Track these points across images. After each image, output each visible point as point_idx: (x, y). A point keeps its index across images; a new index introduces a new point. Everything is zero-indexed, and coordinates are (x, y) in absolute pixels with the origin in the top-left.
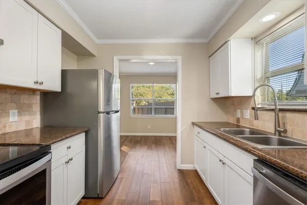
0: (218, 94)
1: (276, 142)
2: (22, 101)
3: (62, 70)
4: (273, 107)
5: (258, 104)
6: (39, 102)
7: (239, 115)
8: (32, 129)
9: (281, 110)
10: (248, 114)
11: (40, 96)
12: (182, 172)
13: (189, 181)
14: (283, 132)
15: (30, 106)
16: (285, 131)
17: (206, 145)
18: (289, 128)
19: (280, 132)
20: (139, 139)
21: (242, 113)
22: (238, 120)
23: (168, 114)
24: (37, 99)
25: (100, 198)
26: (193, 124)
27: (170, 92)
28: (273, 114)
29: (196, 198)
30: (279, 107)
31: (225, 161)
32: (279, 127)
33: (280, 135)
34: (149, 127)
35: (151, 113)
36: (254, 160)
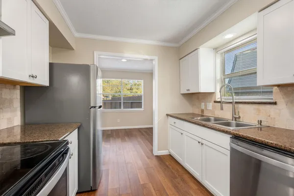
0: (189, 90)
1: (234, 125)
2: (3, 97)
3: (50, 63)
4: (231, 101)
5: (218, 99)
6: (19, 97)
7: (203, 107)
8: (13, 128)
9: (237, 103)
10: (210, 106)
11: (20, 90)
12: (159, 158)
13: (168, 164)
14: (237, 118)
15: (11, 101)
16: (239, 117)
17: (183, 132)
18: (241, 115)
19: (236, 118)
20: (110, 133)
21: (206, 105)
22: (202, 111)
23: (134, 108)
24: (17, 94)
25: (93, 190)
26: (168, 115)
27: (129, 87)
28: (231, 105)
29: (177, 176)
30: (235, 101)
31: (204, 142)
32: (235, 115)
33: (236, 121)
34: (119, 121)
35: (120, 108)
36: (231, 137)
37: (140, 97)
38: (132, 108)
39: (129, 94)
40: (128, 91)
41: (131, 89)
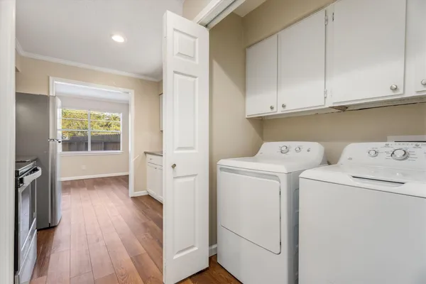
23: (109, 150)
25: (52, 227)
26: (146, 153)
27: (103, 121)
34: (84, 167)
35: (86, 150)
37: (118, 136)
38: (105, 149)
39: (103, 132)
40: (102, 128)
41: (106, 125)
